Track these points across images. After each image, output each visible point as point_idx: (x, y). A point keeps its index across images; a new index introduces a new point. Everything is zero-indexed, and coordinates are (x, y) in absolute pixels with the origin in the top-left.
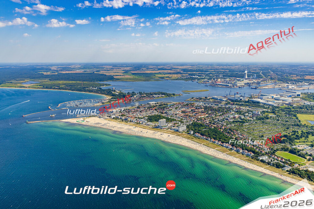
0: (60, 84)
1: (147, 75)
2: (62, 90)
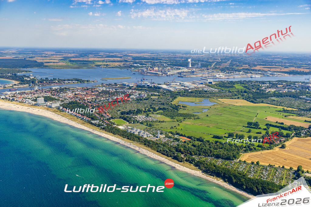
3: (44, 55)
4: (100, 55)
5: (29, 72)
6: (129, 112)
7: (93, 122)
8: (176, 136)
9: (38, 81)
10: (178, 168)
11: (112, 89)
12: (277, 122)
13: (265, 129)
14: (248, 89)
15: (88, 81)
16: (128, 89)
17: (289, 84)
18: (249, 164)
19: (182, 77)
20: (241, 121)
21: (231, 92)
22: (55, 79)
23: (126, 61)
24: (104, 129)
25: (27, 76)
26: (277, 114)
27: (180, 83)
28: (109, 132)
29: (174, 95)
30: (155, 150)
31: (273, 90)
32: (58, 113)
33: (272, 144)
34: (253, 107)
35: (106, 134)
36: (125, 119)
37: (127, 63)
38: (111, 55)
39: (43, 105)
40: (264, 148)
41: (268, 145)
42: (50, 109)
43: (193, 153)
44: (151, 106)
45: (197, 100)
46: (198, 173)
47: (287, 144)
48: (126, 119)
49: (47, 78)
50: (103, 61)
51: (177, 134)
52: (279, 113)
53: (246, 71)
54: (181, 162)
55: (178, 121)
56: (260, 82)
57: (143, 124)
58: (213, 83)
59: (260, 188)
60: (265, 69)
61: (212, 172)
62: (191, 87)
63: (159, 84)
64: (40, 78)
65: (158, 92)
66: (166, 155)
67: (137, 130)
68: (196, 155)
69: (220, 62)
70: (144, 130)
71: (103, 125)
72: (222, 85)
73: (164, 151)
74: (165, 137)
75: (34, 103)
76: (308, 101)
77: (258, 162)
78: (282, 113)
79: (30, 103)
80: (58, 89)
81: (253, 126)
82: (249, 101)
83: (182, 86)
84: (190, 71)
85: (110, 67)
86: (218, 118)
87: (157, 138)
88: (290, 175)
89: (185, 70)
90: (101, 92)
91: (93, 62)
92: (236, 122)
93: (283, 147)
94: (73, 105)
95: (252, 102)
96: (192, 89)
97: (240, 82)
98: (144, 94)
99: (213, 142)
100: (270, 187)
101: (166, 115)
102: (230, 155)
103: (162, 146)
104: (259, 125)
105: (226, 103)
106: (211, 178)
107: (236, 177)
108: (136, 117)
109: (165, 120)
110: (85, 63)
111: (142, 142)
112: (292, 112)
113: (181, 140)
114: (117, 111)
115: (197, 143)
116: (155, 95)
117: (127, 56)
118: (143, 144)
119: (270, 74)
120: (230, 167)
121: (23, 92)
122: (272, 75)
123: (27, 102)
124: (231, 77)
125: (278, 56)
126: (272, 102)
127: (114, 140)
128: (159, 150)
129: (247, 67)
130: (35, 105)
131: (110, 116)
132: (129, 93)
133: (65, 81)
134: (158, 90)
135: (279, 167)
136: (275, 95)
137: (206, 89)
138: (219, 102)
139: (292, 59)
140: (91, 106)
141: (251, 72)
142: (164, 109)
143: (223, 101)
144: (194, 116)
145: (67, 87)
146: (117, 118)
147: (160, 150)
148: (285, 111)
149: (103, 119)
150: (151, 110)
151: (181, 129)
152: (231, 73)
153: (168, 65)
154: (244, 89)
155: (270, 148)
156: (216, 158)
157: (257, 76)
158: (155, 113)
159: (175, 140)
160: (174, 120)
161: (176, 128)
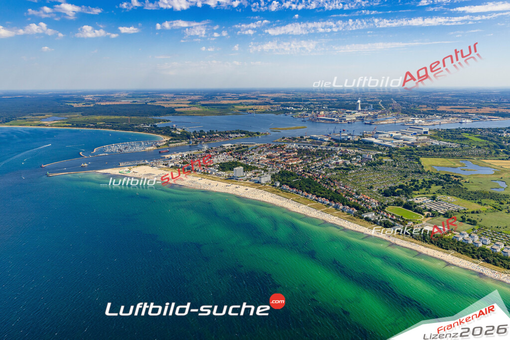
0: (96, 121)
1: (222, 107)
2: (99, 129)
38: (243, 97)
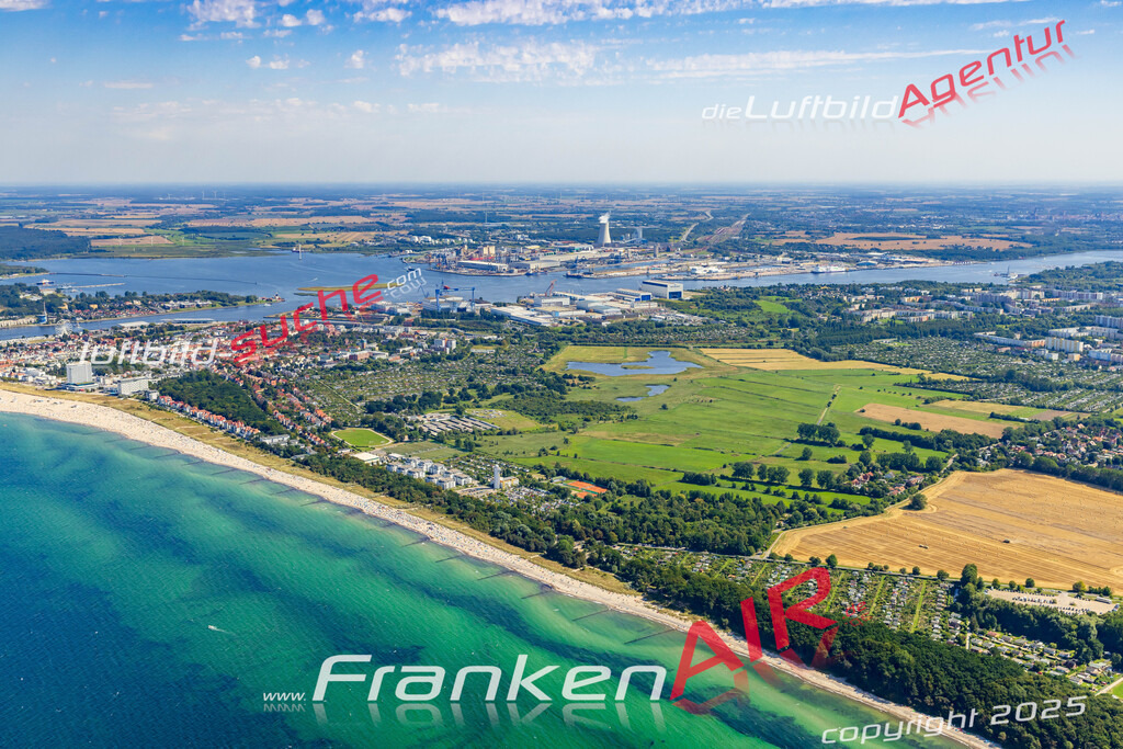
3: (90, 211)
4: (291, 206)
5: (37, 271)
6: (396, 404)
7: (268, 441)
8: (557, 481)
9: (69, 305)
10: (562, 588)
11: (335, 325)
12: (898, 423)
13: (857, 448)
14: (804, 312)
15: (248, 299)
16: (391, 324)
17: (940, 294)
18: (802, 566)
19: (579, 277)
20: (777, 424)
21: (745, 325)
22: (130, 296)
23: (386, 227)
24: (305, 463)
25: (28, 285)
26: (898, 395)
27: (572, 299)
28: (325, 473)
29: (550, 340)
30: (483, 529)
31: (886, 315)
32: (141, 413)
33: (879, 497)
34: (819, 375)
35: (314, 480)
36: (380, 428)
37: (389, 233)
38: (333, 207)
39: (89, 387)
40: (855, 510)
41: (866, 500)
42: (115, 399)
43: (614, 537)
44: (471, 379)
45: (630, 354)
46: (631, 603)
47: (929, 494)
48: (385, 428)
49: (102, 294)
50: (304, 228)
51: (562, 473)
52: (907, 390)
53: (799, 251)
54: (574, 566)
55: (563, 430)
56: (842, 288)
57: (442, 442)
58: (686, 296)
59: (839, 644)
60: (863, 245)
61: (677, 597)
62: (611, 312)
63: (499, 305)
64: (79, 293)
65: (497, 333)
66: (522, 546)
67: (421, 465)
68: (624, 540)
69: (708, 225)
70: (447, 464)
71: (303, 452)
72: (715, 301)
73: (516, 532)
74: (520, 486)
75: (55, 380)
76: (1004, 350)
77: (832, 556)
78: (916, 393)
79: (42, 383)
80: (144, 331)
81: (817, 439)
82: (807, 355)
83: (579, 308)
84: (607, 255)
85: (329, 250)
86: (701, 416)
87: (491, 491)
88: (936, 599)
89: (591, 252)
90: (296, 337)
91: (267, 232)
92: (760, 427)
93: (917, 505)
94: (197, 384)
95: (817, 356)
96: (614, 317)
97: (778, 291)
98: (448, 341)
99: (684, 496)
100: (869, 639)
101: (525, 411)
102: (739, 538)
103: (509, 515)
104: (837, 435)
105: (727, 362)
106: (673, 619)
107: (758, 610)
108: (420, 418)
109: (519, 428)
110: (240, 238)
111: (439, 504)
112: (948, 387)
113: (573, 492)
114: (352, 401)
115: (627, 501)
116: (486, 343)
117: (388, 208)
118: (444, 510)
119: (879, 261)
120: (739, 578)
121: (15, 345)
122: (886, 262)
123: (30, 379)
124: (746, 274)
125: (906, 199)
126: (884, 357)
127: (344, 502)
128: (498, 530)
129: (800, 236)
130: (61, 387)
131: (328, 419)
132: (394, 339)
133: (167, 300)
134: (495, 323)
135: (903, 571)
136: (892, 330)
137: (659, 317)
138: (704, 360)
139: (951, 208)
140: (262, 386)
141: (813, 257)
142: (516, 388)
143: (717, 357)
144: (617, 409)
145: (175, 320)
146: (353, 425)
147: (503, 531)
148: (925, 384)
149: (304, 431)
150: (472, 392)
151: (576, 456)
152: (746, 259)
153: (532, 236)
154: (789, 313)
155: (874, 510)
156: (691, 549)
157: (833, 269)
158: (484, 403)
159: (553, 495)
160: (552, 426)
161: (558, 454)
